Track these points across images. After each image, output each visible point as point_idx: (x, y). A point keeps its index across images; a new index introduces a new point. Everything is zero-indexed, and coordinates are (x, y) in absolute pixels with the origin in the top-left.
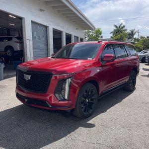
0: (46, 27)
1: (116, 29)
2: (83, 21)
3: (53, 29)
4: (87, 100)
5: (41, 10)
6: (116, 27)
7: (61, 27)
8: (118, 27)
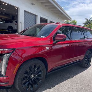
0: (36, 16)
1: (87, 21)
2: (63, 13)
3: (41, 17)
4: (33, 76)
5: (33, 4)
6: (87, 20)
7: (47, 16)
8: (89, 20)
